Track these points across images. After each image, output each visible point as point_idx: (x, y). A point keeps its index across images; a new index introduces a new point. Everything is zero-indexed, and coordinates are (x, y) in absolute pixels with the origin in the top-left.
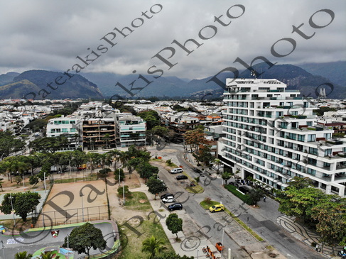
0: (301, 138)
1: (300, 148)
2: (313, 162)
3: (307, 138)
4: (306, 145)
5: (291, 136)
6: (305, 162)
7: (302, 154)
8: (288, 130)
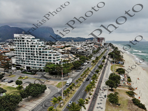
0: (46, 52)
1: (46, 55)
2: (50, 58)
3: (48, 52)
4: (48, 54)
5: (43, 52)
6: (48, 58)
7: (47, 56)
8: (42, 50)
